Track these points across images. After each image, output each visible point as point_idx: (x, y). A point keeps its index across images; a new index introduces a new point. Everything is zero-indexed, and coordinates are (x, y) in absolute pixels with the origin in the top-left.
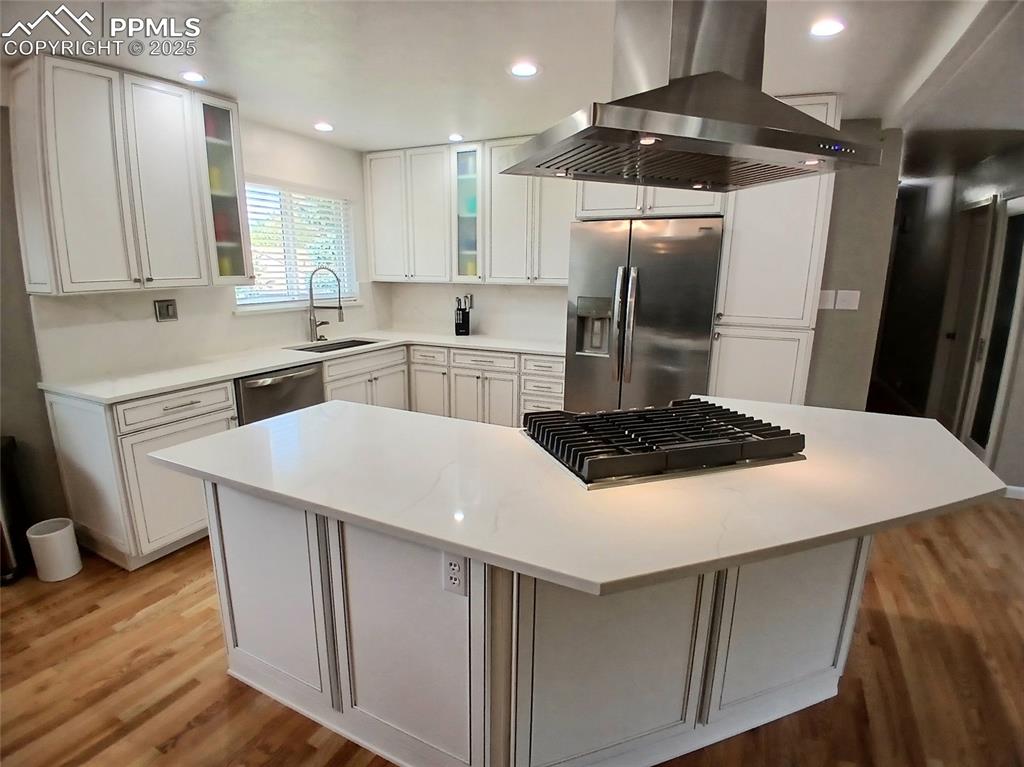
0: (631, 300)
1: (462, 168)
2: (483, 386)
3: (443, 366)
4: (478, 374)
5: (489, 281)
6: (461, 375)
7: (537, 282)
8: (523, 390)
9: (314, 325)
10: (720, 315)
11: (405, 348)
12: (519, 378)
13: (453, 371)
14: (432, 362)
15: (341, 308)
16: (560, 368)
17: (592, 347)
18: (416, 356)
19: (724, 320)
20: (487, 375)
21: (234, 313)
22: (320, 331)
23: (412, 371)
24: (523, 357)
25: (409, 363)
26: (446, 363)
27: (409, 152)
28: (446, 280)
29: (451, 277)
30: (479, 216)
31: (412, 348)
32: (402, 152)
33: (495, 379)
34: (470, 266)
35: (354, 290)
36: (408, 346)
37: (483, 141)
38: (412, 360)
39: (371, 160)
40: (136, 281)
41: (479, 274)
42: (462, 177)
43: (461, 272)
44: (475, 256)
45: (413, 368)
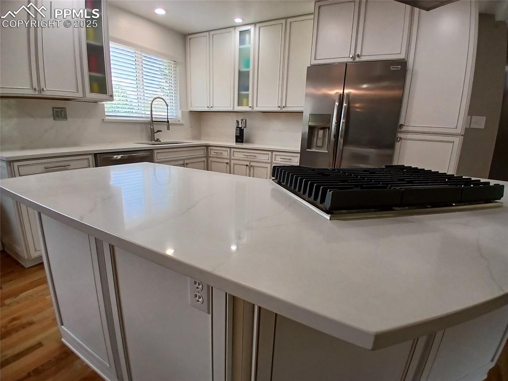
1: (242, 41)
2: (250, 171)
3: (227, 159)
4: (248, 163)
5: (256, 109)
6: (237, 164)
7: (284, 110)
9: (153, 132)
10: (401, 126)
11: (205, 148)
12: (271, 166)
13: (233, 162)
14: (220, 156)
15: (168, 122)
16: (297, 160)
17: (317, 147)
18: (212, 153)
19: (404, 129)
20: (252, 164)
21: (103, 120)
22: (157, 136)
23: (209, 162)
24: (274, 153)
25: (207, 157)
26: (228, 157)
27: (212, 33)
28: (231, 109)
29: (234, 107)
30: (251, 69)
31: (210, 148)
32: (208, 34)
33: (257, 167)
34: (245, 100)
35: (179, 115)
36: (207, 146)
37: (255, 24)
38: (209, 155)
39: (190, 39)
41: (250, 105)
42: (241, 47)
43: (240, 104)
44: (248, 94)
45: (210, 159)
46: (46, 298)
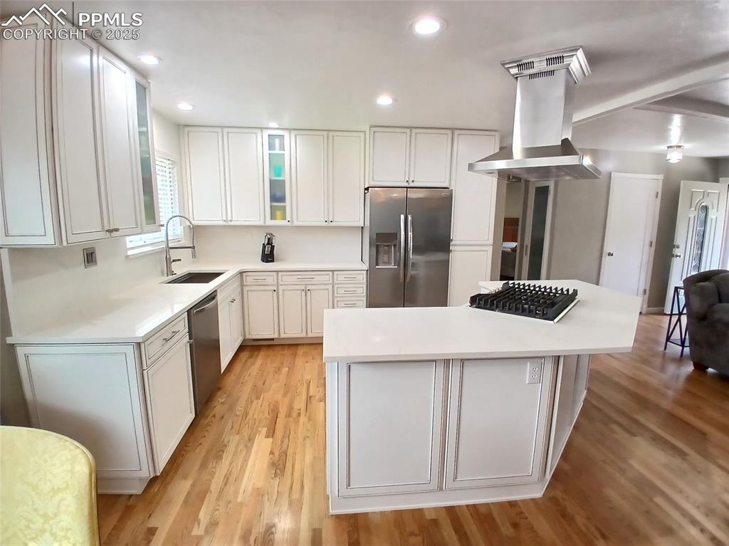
0: (410, 234)
1: (271, 147)
2: (306, 295)
3: (272, 285)
4: (302, 287)
5: (296, 223)
6: (288, 290)
7: (333, 224)
8: (336, 295)
9: (169, 262)
10: (452, 240)
11: (240, 275)
12: (333, 287)
13: (281, 288)
14: (264, 283)
15: (194, 247)
16: (362, 278)
17: (385, 263)
18: (249, 280)
19: (455, 242)
20: (309, 287)
21: (127, 257)
23: (245, 293)
24: (336, 273)
25: (243, 286)
26: (275, 283)
27: (226, 130)
28: (261, 223)
29: (265, 222)
30: (286, 177)
32: (219, 130)
33: (314, 290)
34: (279, 213)
35: (179, 233)
36: (241, 273)
37: (290, 130)
38: (245, 283)
39: (188, 132)
40: (108, 231)
41: (288, 218)
42: (271, 152)
43: (273, 217)
44: (285, 207)
45: (246, 289)
46: (239, 500)
